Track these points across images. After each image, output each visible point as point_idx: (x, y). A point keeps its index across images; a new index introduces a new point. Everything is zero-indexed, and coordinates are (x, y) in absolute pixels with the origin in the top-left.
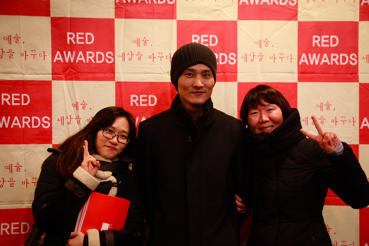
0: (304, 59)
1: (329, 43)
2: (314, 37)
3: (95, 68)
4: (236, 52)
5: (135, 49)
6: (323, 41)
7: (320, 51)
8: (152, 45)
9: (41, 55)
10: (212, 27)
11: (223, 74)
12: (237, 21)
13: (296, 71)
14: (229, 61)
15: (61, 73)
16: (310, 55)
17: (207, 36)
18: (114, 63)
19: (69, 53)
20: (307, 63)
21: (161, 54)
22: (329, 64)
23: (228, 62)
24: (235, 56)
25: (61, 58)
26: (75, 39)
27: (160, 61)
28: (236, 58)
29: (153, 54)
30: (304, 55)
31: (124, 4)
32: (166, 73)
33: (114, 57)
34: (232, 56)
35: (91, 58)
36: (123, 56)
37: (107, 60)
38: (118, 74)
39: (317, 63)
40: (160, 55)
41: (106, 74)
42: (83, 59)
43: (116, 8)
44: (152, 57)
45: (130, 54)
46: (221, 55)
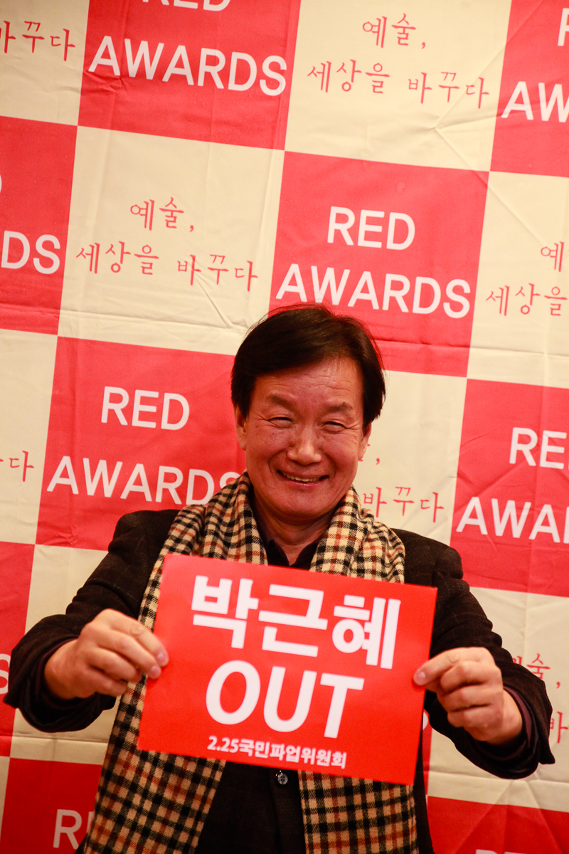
4: (472, 279)
5: (136, 235)
8: (192, 227)
10: (401, 186)
11: (422, 346)
12: (487, 174)
14: (447, 306)
17: (381, 214)
18: (60, 274)
21: (219, 259)
23: (441, 307)
24: (467, 290)
27: (214, 284)
28: (471, 297)
29: (194, 258)
31: (115, 79)
32: (231, 325)
33: (61, 254)
34: (458, 290)
36: (92, 255)
37: (36, 261)
38: (70, 312)
40: (217, 265)
41: (30, 308)
43: (84, 92)
44: (189, 268)
45: (117, 249)
46: (420, 281)
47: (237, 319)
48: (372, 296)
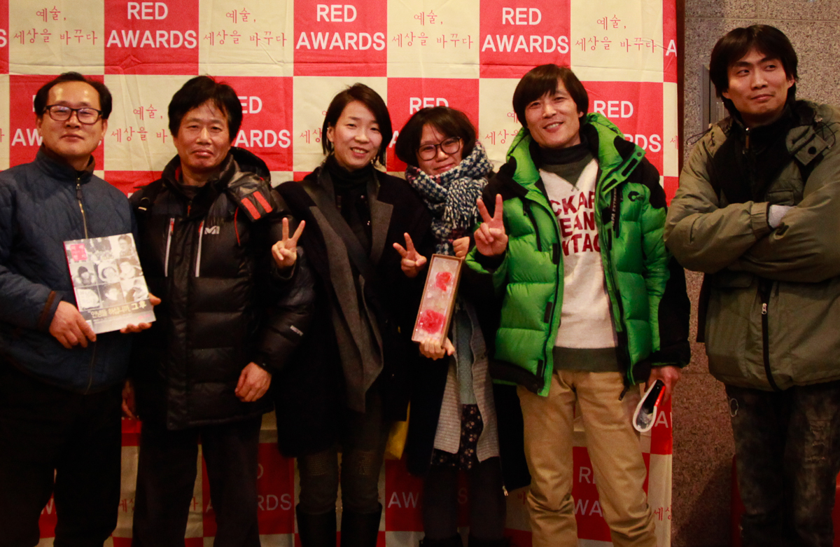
0: (489, 44)
1: (527, 20)
2: (505, 10)
3: (169, 55)
4: (385, 32)
5: (229, 26)
6: (518, 16)
7: (514, 31)
8: (255, 20)
9: (89, 37)
11: (365, 64)
13: (478, 61)
15: (118, 63)
16: (498, 37)
17: (340, 6)
18: (197, 47)
19: (131, 32)
20: (494, 50)
21: (268, 33)
22: (527, 51)
23: (372, 46)
24: (383, 37)
25: (117, 41)
26: (140, 13)
27: (267, 45)
28: (385, 40)
29: (257, 34)
30: (489, 37)
32: (277, 62)
33: (197, 38)
34: (379, 37)
35: (163, 40)
36: (211, 37)
37: (186, 43)
38: (203, 64)
39: (509, 49)
40: (268, 36)
41: (186, 64)
42: (151, 42)
44: (255, 39)
45: (222, 33)
46: (361, 35)
47: (279, 60)
48: (340, 44)
